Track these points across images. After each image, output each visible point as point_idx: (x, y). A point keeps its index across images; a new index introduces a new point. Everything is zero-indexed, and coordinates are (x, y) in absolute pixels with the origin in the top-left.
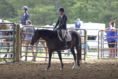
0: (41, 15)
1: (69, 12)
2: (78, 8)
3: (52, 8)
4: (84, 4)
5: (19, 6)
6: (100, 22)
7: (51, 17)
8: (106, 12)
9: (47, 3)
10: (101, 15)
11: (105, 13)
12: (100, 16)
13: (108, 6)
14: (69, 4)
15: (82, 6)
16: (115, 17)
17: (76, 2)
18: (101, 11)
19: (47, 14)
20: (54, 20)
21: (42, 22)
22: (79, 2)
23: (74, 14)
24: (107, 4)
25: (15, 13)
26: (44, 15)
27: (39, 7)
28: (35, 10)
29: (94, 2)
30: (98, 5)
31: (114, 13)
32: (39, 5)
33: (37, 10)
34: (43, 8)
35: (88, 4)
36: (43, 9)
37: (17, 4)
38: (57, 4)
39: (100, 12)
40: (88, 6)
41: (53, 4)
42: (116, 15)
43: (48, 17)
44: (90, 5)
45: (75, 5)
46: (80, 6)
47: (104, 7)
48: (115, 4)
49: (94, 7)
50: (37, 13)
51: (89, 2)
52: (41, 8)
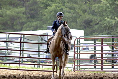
0: (8, 19)
1: (42, 15)
2: (53, 11)
3: (21, 11)
4: (61, 6)
6: (79, 28)
7: (21, 21)
8: (86, 16)
9: (15, 5)
10: (79, 19)
11: (84, 17)
12: (79, 21)
13: (88, 9)
14: (42, 6)
15: (58, 8)
16: (96, 22)
17: (51, 3)
18: (81, 15)
19: (16, 18)
20: (24, 25)
21: (10, 27)
22: (54, 4)
23: (48, 18)
24: (87, 7)
26: (13, 19)
27: (7, 9)
28: (1, 13)
29: (72, 4)
30: (77, 8)
31: (95, 18)
32: (6, 6)
33: (4, 12)
34: (10, 10)
35: (65, 7)
36: (11, 12)
38: (28, 6)
39: (78, 16)
40: (64, 8)
41: (23, 6)
42: (98, 20)
43: (17, 21)
44: (67, 8)
45: (49, 8)
46: (55, 9)
47: (84, 10)
48: (96, 7)
49: (71, 11)
50: (4, 16)
51: (65, 4)
52: (9, 10)
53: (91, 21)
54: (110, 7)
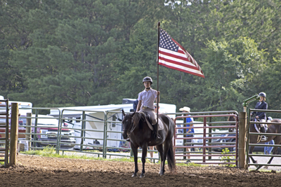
0: (67, 88)
1: (117, 83)
2: (132, 76)
3: (87, 77)
4: (143, 70)
5: (31, 72)
7: (85, 91)
8: (180, 85)
9: (79, 68)
10: (171, 89)
12: (170, 92)
14: (117, 69)
15: (140, 73)
16: (195, 94)
17: (130, 66)
18: (172, 84)
19: (78, 87)
20: (90, 96)
22: (134, 66)
23: (126, 86)
25: (24, 84)
26: (74, 87)
27: (66, 74)
28: (58, 80)
30: (167, 72)
31: (194, 87)
32: (65, 69)
33: (62, 79)
35: (149, 72)
36: (72, 78)
37: (27, 69)
38: (97, 70)
39: (169, 84)
41: (90, 69)
42: (197, 90)
43: (81, 91)
44: (153, 73)
45: (126, 72)
46: (136, 74)
47: (177, 76)
50: (61, 84)
51: (151, 67)
52: (69, 75)
53: (188, 92)
54: (214, 72)
